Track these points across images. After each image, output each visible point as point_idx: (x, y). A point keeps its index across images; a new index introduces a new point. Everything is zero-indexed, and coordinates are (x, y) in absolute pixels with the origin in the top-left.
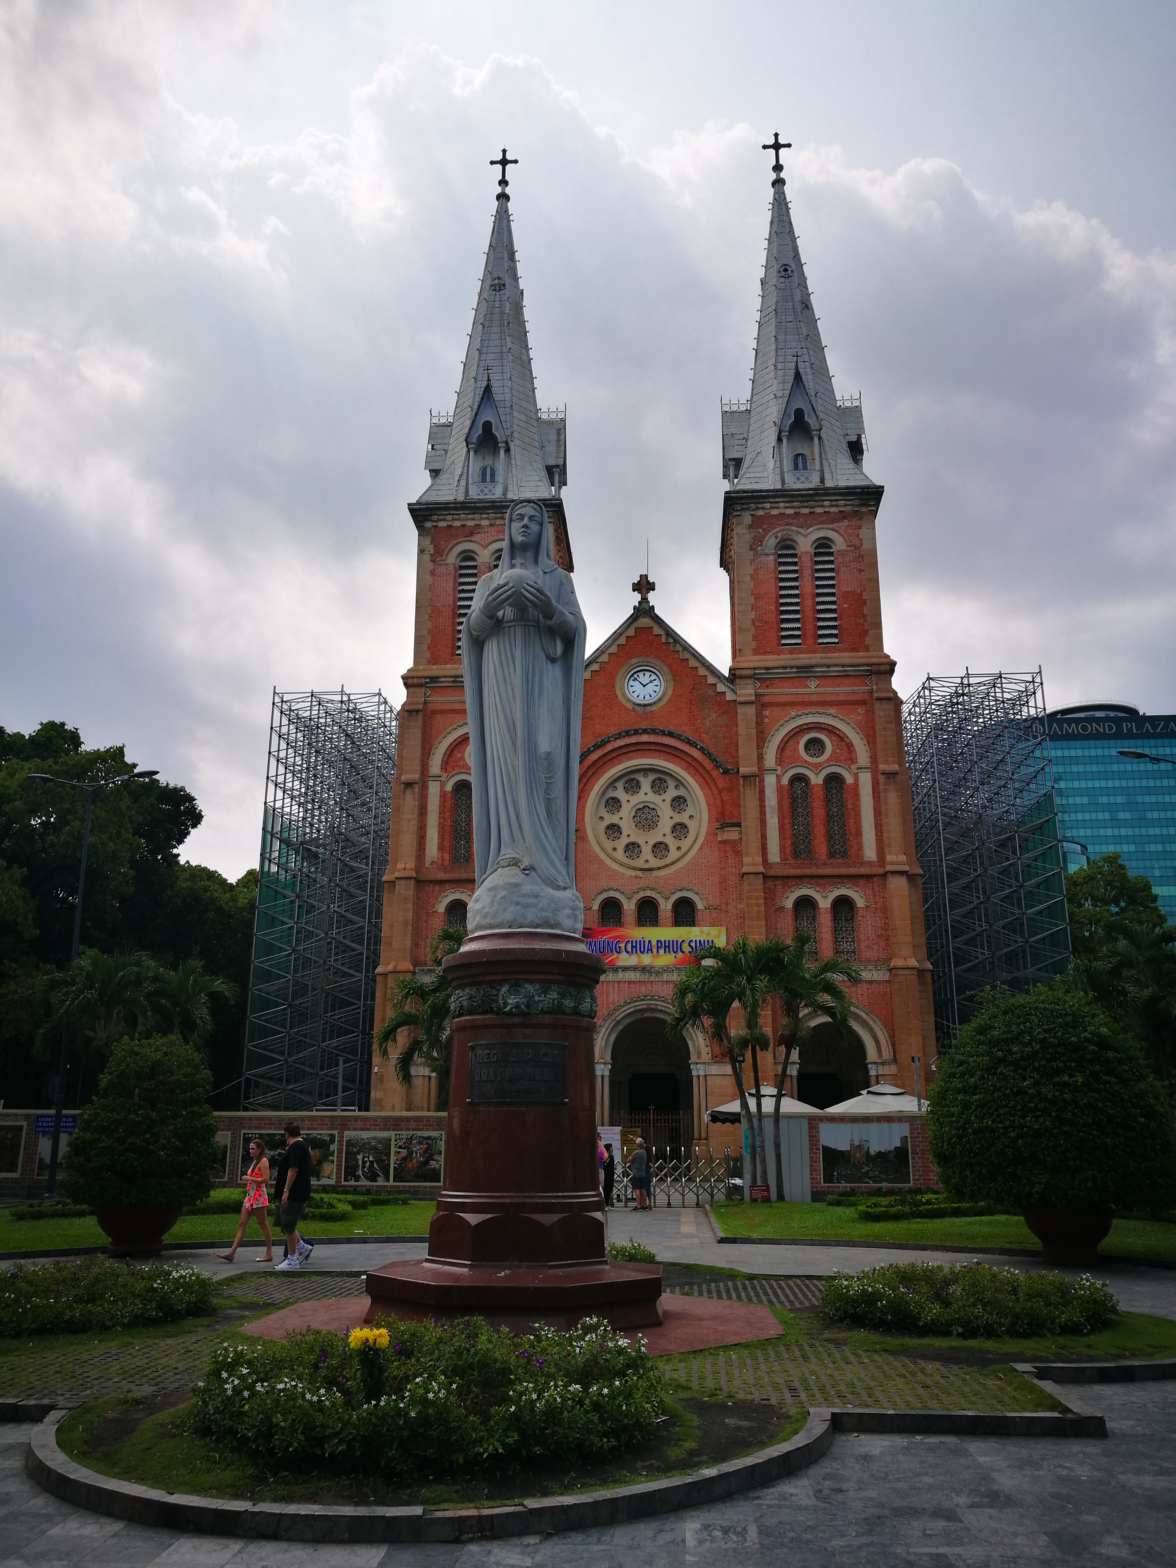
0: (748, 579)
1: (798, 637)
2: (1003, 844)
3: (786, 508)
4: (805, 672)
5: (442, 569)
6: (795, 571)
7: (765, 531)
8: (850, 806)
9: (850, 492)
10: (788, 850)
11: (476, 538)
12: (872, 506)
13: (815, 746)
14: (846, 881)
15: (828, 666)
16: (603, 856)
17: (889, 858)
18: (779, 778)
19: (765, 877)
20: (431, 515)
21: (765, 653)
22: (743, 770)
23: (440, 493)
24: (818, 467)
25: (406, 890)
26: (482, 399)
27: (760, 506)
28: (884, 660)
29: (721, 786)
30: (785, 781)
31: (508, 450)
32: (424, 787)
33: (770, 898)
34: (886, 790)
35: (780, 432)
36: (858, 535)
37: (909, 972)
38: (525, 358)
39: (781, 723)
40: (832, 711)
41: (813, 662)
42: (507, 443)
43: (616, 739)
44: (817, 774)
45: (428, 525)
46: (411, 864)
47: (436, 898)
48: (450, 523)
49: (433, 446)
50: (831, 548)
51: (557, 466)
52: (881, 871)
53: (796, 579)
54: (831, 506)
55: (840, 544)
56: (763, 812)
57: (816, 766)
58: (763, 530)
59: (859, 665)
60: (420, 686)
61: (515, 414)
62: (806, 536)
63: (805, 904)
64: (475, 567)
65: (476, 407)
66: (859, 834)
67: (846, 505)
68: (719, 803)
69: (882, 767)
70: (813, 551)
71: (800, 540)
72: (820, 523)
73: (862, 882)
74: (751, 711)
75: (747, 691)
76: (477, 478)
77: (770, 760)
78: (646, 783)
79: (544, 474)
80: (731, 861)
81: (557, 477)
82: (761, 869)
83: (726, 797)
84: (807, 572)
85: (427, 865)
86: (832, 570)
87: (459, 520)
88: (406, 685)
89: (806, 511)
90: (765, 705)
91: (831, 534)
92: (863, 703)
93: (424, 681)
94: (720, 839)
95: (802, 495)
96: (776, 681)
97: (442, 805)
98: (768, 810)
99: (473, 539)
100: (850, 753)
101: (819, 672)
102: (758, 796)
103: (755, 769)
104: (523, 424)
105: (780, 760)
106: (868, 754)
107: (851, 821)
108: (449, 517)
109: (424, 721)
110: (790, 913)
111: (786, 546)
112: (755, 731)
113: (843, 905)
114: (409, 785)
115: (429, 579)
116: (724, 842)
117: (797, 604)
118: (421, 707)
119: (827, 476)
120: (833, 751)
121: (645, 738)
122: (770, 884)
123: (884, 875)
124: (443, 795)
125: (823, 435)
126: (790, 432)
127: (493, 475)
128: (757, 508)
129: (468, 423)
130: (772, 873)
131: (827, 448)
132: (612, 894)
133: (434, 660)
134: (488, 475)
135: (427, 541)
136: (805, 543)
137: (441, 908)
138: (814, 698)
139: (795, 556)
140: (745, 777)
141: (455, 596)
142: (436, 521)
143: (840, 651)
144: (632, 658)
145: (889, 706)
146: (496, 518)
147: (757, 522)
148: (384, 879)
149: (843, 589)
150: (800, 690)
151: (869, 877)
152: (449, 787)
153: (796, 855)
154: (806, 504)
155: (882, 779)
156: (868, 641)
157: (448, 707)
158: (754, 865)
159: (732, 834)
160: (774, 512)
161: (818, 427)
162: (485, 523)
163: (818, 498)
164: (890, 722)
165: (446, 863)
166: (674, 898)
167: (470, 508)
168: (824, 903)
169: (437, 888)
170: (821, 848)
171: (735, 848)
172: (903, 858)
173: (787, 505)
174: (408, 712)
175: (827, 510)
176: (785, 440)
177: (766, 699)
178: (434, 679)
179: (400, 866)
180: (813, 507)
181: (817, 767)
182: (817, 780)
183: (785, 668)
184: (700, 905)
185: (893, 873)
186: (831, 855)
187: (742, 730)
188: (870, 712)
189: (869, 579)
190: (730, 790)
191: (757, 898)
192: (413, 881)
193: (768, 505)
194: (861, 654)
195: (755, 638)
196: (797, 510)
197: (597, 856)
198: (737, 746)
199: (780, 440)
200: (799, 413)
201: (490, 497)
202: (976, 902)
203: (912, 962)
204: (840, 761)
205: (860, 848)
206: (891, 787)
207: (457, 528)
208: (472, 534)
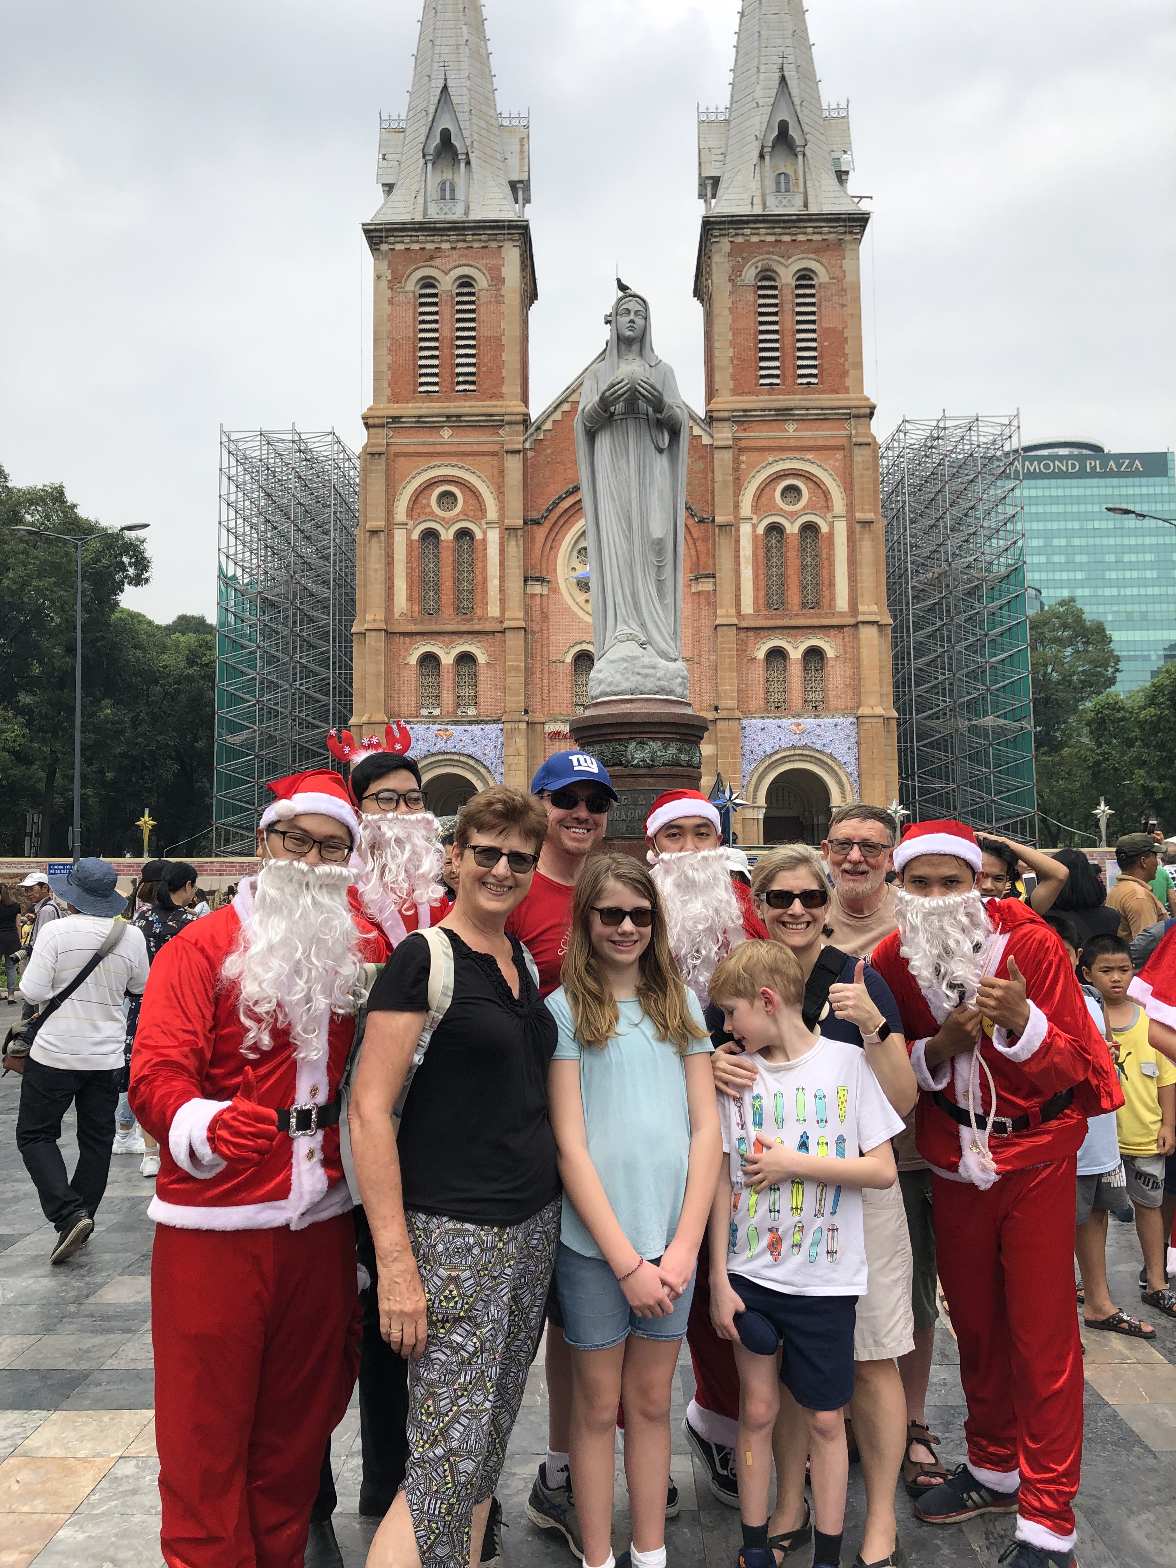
0: (727, 312)
1: (777, 376)
2: (970, 593)
3: (767, 234)
4: (784, 414)
5: (401, 297)
6: (775, 305)
7: (746, 260)
8: (824, 556)
9: (834, 219)
10: (761, 602)
11: (437, 262)
12: (856, 234)
13: (791, 492)
14: (817, 631)
15: (808, 409)
16: (575, 608)
17: (861, 608)
18: (754, 527)
19: (739, 629)
20: (387, 237)
21: (743, 393)
22: (719, 519)
23: (397, 211)
24: (801, 190)
25: (376, 642)
26: (439, 101)
27: (740, 232)
28: (863, 403)
29: (695, 536)
30: (761, 530)
31: (468, 163)
32: (390, 536)
33: (742, 649)
34: (861, 540)
35: (763, 147)
36: (841, 267)
37: (875, 720)
38: (483, 51)
39: (758, 469)
40: (809, 456)
41: (792, 404)
42: (467, 154)
44: (792, 523)
45: (384, 247)
46: (381, 616)
47: (407, 650)
48: (407, 246)
49: (384, 155)
50: (812, 279)
51: (521, 182)
52: (852, 621)
53: (775, 314)
54: (814, 233)
55: (822, 275)
56: (738, 563)
57: (792, 514)
58: (743, 258)
59: (838, 408)
60: (382, 426)
61: (475, 120)
62: (787, 267)
63: (777, 655)
64: (435, 295)
65: (432, 110)
66: (832, 584)
67: (830, 233)
68: (693, 553)
69: (859, 516)
70: (794, 283)
71: (780, 270)
72: (803, 252)
73: (833, 632)
74: (727, 455)
75: (724, 434)
76: (436, 195)
77: (746, 509)
79: (508, 189)
80: (704, 613)
81: (520, 193)
82: (735, 621)
83: (701, 546)
84: (788, 306)
85: (396, 616)
86: (813, 304)
87: (418, 242)
88: (367, 426)
89: (787, 238)
90: (741, 450)
91: (813, 265)
92: (842, 448)
93: (385, 421)
94: (693, 590)
95: (784, 221)
96: (754, 424)
97: (409, 555)
98: (742, 560)
99: (433, 263)
100: (827, 500)
101: (798, 415)
102: (733, 546)
103: (731, 519)
104: (484, 133)
105: (756, 508)
106: (844, 502)
107: (825, 572)
108: (407, 239)
109: (388, 464)
110: (761, 664)
111: (767, 275)
112: (731, 478)
113: (814, 655)
114: (374, 533)
115: (388, 309)
116: (699, 593)
117: (776, 341)
118: (383, 449)
119: (811, 199)
120: (810, 499)
122: (743, 635)
123: (856, 625)
124: (410, 544)
125: (807, 152)
126: (773, 147)
127: (453, 191)
128: (737, 235)
129: (424, 130)
130: (744, 624)
131: (812, 168)
132: (585, 647)
133: (395, 398)
134: (447, 192)
135: (384, 265)
136: (787, 275)
137: (413, 660)
138: (792, 443)
139: (774, 288)
140: (721, 526)
141: (415, 327)
142: (393, 244)
143: (819, 392)
145: (866, 451)
146: (458, 241)
147: (736, 250)
148: (353, 630)
149: (824, 325)
150: (778, 434)
151: (841, 627)
152: (415, 536)
153: (769, 605)
154: (788, 231)
155: (858, 527)
156: (848, 382)
157: (411, 449)
158: (727, 616)
159: (706, 586)
160: (755, 239)
161: (802, 143)
162: (445, 246)
163: (801, 225)
164: (868, 469)
165: (416, 615)
167: (430, 229)
168: (796, 653)
169: (407, 640)
170: (794, 598)
171: (710, 600)
172: (875, 608)
173: (769, 231)
174: (371, 455)
175: (810, 237)
176: (767, 158)
177: (743, 444)
178: (396, 419)
179: (369, 617)
180: (795, 235)
181: (792, 516)
182: (792, 528)
183: (763, 410)
185: (863, 623)
186: (804, 605)
187: (718, 477)
188: (849, 460)
189: (852, 315)
190: (705, 539)
191: (730, 650)
192: (383, 633)
193: (748, 231)
194: (841, 396)
195: (733, 377)
196: (779, 238)
197: (570, 608)
198: (713, 493)
199: (762, 156)
200: (783, 127)
201: (450, 217)
202: (940, 650)
203: (879, 711)
204: (815, 509)
205: (833, 599)
206: (867, 536)
207: (415, 251)
208: (432, 258)
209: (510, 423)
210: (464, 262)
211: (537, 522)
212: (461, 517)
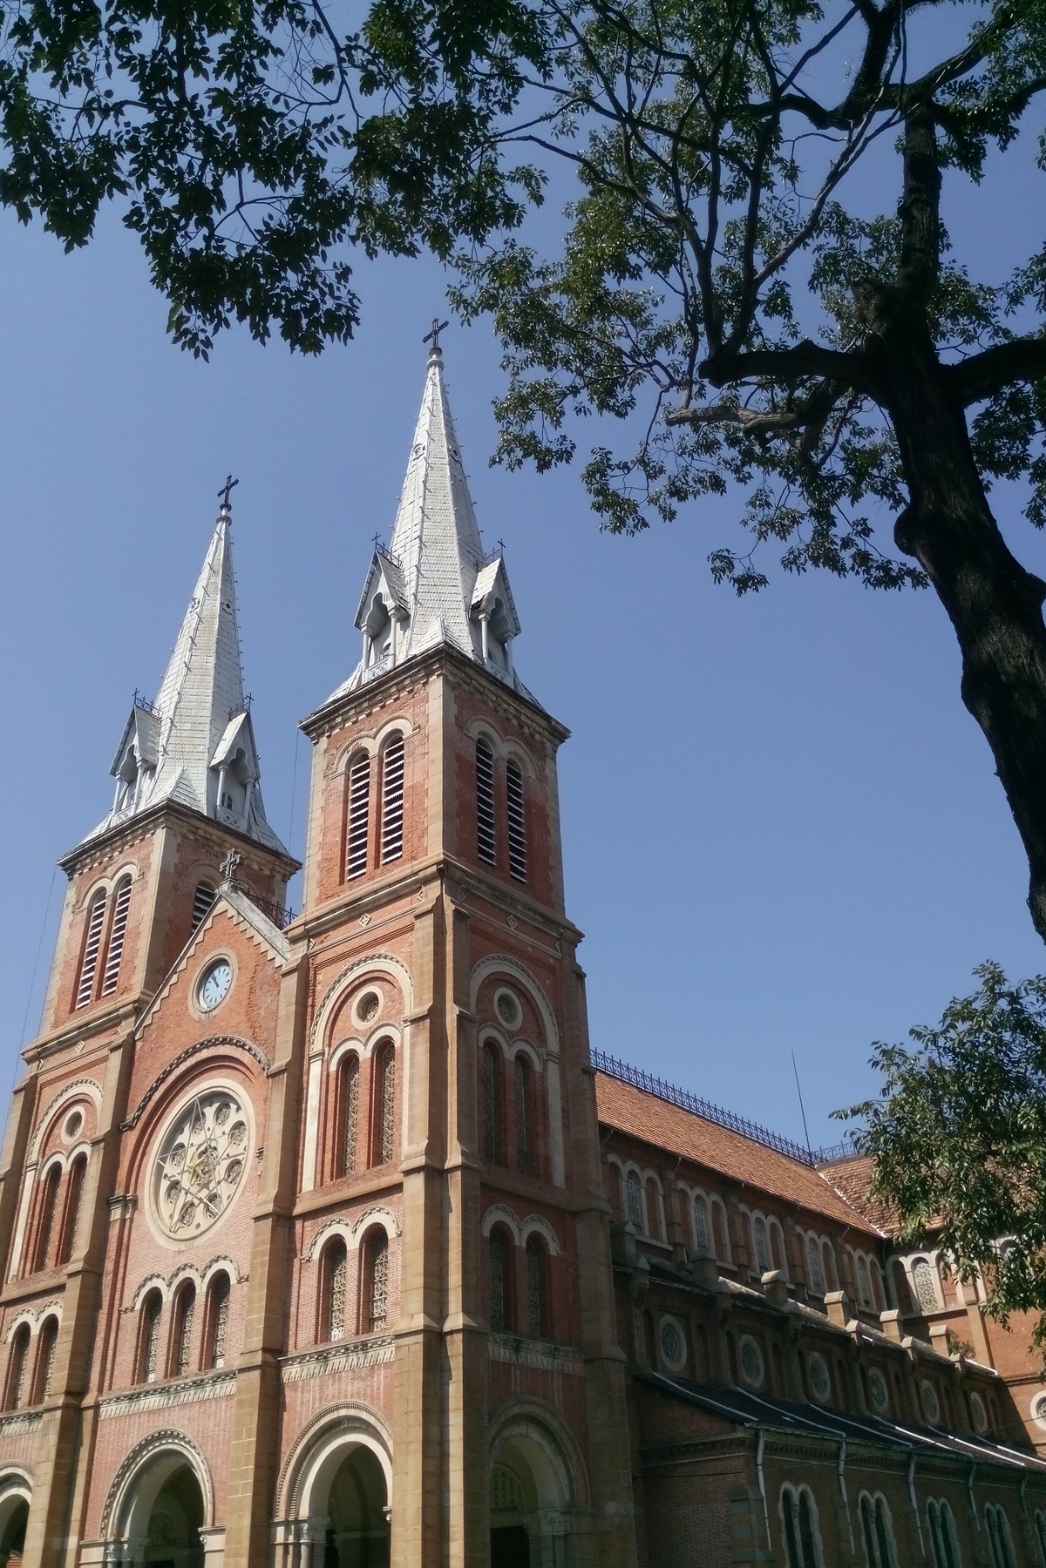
0: (319, 813)
1: (362, 865)
3: (358, 713)
4: (354, 910)
5: (79, 918)
6: (365, 786)
9: (411, 665)
10: (327, 1170)
11: (108, 871)
13: (368, 1005)
14: (378, 1199)
16: (153, 1230)
18: (327, 1063)
19: (278, 1218)
20: (76, 865)
21: (326, 897)
22: (275, 1067)
24: (391, 651)
27: (333, 723)
30: (333, 1066)
32: (21, 1182)
33: (297, 1249)
35: (361, 629)
36: (424, 712)
37: (412, 1339)
39: (332, 985)
40: (383, 950)
43: (177, 1066)
44: (365, 1045)
45: (76, 874)
47: (9, 1323)
48: (90, 866)
50: (401, 739)
51: (222, 763)
53: (366, 795)
54: (398, 690)
55: (406, 727)
57: (367, 1032)
58: (337, 749)
60: (36, 1057)
62: (374, 738)
63: (334, 1249)
64: (103, 906)
69: (414, 1012)
70: (383, 752)
71: (370, 745)
72: (390, 714)
73: (395, 1197)
74: (293, 980)
75: (298, 956)
77: (317, 1043)
78: (210, 1111)
81: (222, 774)
85: (9, 1281)
86: (402, 766)
87: (97, 858)
89: (375, 707)
90: (317, 967)
91: (400, 723)
92: (414, 927)
93: (39, 1051)
96: (329, 932)
97: (34, 1200)
99: (105, 874)
100: (400, 1003)
101: (370, 902)
103: (287, 1061)
104: (186, 734)
105: (330, 1037)
107: (396, 1104)
108: (90, 859)
109: (28, 1100)
110: (316, 1267)
111: (359, 757)
112: (294, 1008)
113: (374, 1238)
115: (68, 933)
120: (385, 1007)
121: (205, 1054)
122: (298, 1227)
124: (36, 1189)
128: (331, 727)
130: (300, 1209)
131: (417, 624)
132: (155, 1282)
133: (56, 1022)
135: (73, 892)
136: (376, 748)
137: (10, 1336)
138: (365, 939)
139: (367, 766)
140: (275, 1076)
142: (80, 869)
143: (398, 866)
144: (206, 954)
146: (123, 844)
147: (332, 743)
150: (352, 934)
152: (43, 1175)
153: (343, 1173)
154: (374, 699)
155: (412, 1028)
156: (427, 841)
157: (54, 1075)
158: (267, 1203)
160: (347, 723)
161: (393, 605)
162: (117, 851)
163: (384, 687)
165: (26, 1275)
166: (210, 1274)
168: (353, 1241)
169: (11, 1310)
170: (361, 1155)
172: (425, 1145)
173: (358, 710)
175: (395, 696)
178: (47, 1045)
180: (382, 700)
181: (366, 1036)
182: (366, 1053)
183: (334, 911)
184: (233, 1281)
185: (408, 1173)
186: (381, 1161)
187: (282, 1013)
189: (433, 761)
193: (339, 720)
194: (418, 860)
195: (319, 883)
196: (366, 711)
197: (149, 1231)
198: (278, 1033)
204: (389, 1017)
205: (400, 1141)
207: (95, 868)
208: (105, 869)
209: (126, 1016)
210: (126, 860)
211: (131, 1128)
212: (81, 1140)
